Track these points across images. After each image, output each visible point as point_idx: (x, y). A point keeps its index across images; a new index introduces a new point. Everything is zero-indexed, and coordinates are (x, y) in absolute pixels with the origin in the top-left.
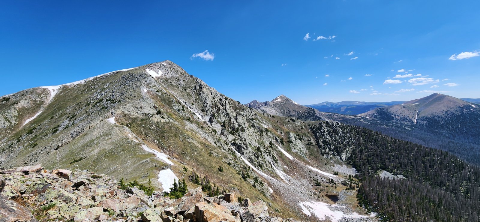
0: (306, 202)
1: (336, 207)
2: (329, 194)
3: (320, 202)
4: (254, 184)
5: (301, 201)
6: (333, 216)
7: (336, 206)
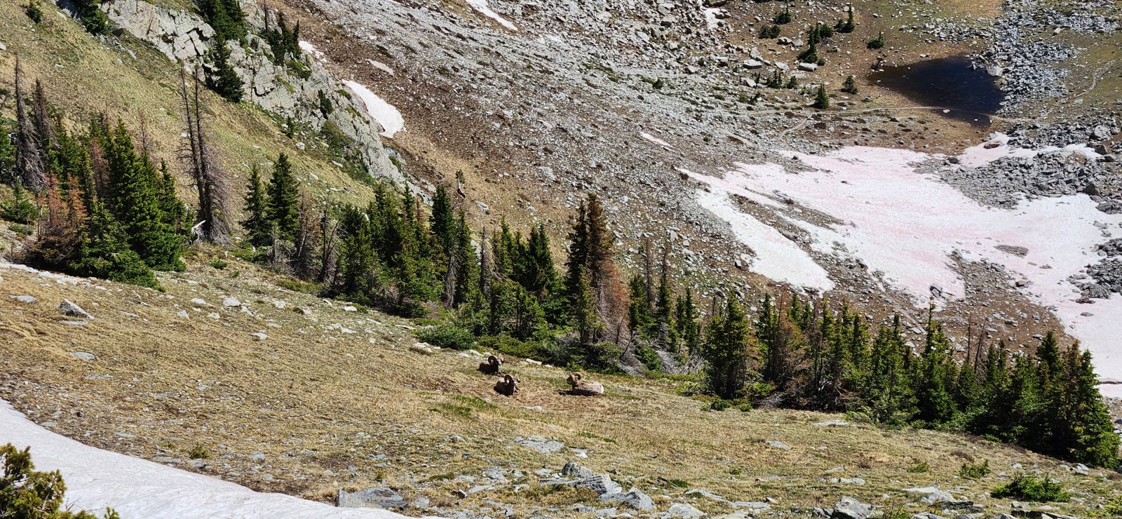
0: (750, 168)
1: (1009, 166)
2: (894, 57)
3: (849, 151)
4: (220, 55)
5: (701, 162)
6: (1022, 252)
7: (1003, 152)
